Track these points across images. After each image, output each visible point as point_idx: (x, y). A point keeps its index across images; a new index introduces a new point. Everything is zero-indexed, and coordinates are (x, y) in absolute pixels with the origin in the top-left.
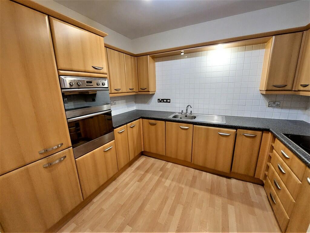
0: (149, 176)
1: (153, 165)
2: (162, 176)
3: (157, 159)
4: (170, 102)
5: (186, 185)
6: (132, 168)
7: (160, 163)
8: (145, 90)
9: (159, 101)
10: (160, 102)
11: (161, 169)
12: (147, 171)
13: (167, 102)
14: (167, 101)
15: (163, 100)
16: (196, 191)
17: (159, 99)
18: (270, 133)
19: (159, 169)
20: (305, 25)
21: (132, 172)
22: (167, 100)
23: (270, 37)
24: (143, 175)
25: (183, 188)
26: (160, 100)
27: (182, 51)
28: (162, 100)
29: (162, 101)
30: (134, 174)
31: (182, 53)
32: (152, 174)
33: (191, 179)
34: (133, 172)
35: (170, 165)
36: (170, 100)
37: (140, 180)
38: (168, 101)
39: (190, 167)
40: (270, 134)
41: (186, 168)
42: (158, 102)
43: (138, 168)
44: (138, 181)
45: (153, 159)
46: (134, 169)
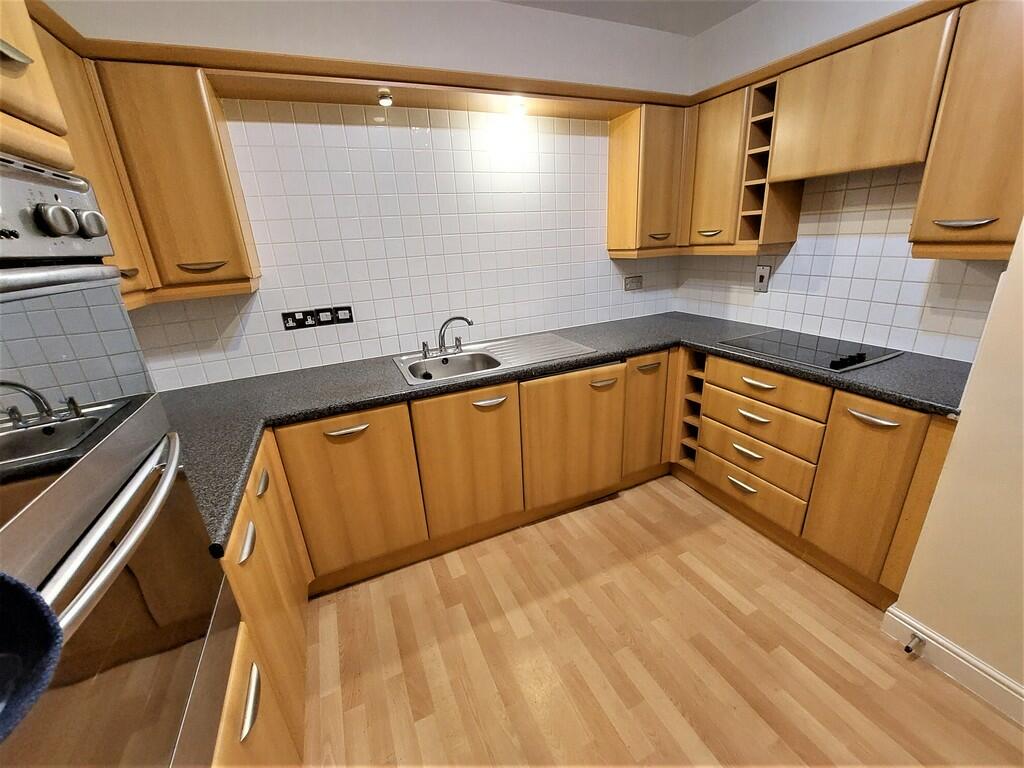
0: (432, 657)
1: (397, 607)
2: (477, 619)
3: (389, 572)
4: (350, 320)
5: (565, 584)
6: (324, 694)
7: (415, 583)
8: (219, 274)
9: (291, 323)
10: (301, 324)
11: (449, 597)
12: (407, 649)
13: (335, 320)
14: (337, 316)
15: (315, 314)
16: (601, 579)
17: (292, 315)
18: (681, 349)
19: (440, 604)
20: (691, 94)
21: (345, 710)
22: (334, 311)
23: (634, 105)
24: (407, 673)
25: (570, 599)
26: (299, 316)
27: (384, 87)
28: (306, 314)
29: (310, 321)
30: (362, 707)
31: (383, 96)
32: (439, 640)
33: (554, 558)
34: (349, 703)
35: (454, 561)
36: (349, 309)
37: (421, 703)
38: (342, 315)
39: (518, 528)
40: (682, 351)
41: (508, 536)
42: (287, 328)
43: (352, 669)
44: (418, 716)
45: (374, 586)
46: (338, 689)
